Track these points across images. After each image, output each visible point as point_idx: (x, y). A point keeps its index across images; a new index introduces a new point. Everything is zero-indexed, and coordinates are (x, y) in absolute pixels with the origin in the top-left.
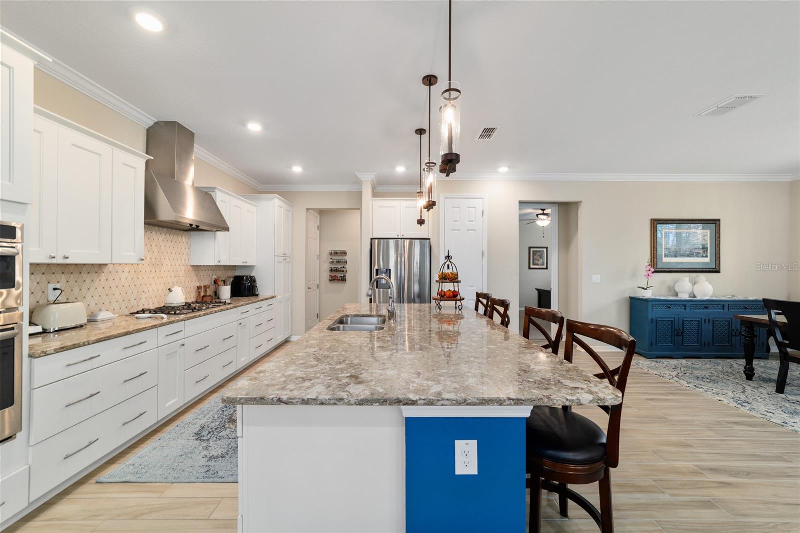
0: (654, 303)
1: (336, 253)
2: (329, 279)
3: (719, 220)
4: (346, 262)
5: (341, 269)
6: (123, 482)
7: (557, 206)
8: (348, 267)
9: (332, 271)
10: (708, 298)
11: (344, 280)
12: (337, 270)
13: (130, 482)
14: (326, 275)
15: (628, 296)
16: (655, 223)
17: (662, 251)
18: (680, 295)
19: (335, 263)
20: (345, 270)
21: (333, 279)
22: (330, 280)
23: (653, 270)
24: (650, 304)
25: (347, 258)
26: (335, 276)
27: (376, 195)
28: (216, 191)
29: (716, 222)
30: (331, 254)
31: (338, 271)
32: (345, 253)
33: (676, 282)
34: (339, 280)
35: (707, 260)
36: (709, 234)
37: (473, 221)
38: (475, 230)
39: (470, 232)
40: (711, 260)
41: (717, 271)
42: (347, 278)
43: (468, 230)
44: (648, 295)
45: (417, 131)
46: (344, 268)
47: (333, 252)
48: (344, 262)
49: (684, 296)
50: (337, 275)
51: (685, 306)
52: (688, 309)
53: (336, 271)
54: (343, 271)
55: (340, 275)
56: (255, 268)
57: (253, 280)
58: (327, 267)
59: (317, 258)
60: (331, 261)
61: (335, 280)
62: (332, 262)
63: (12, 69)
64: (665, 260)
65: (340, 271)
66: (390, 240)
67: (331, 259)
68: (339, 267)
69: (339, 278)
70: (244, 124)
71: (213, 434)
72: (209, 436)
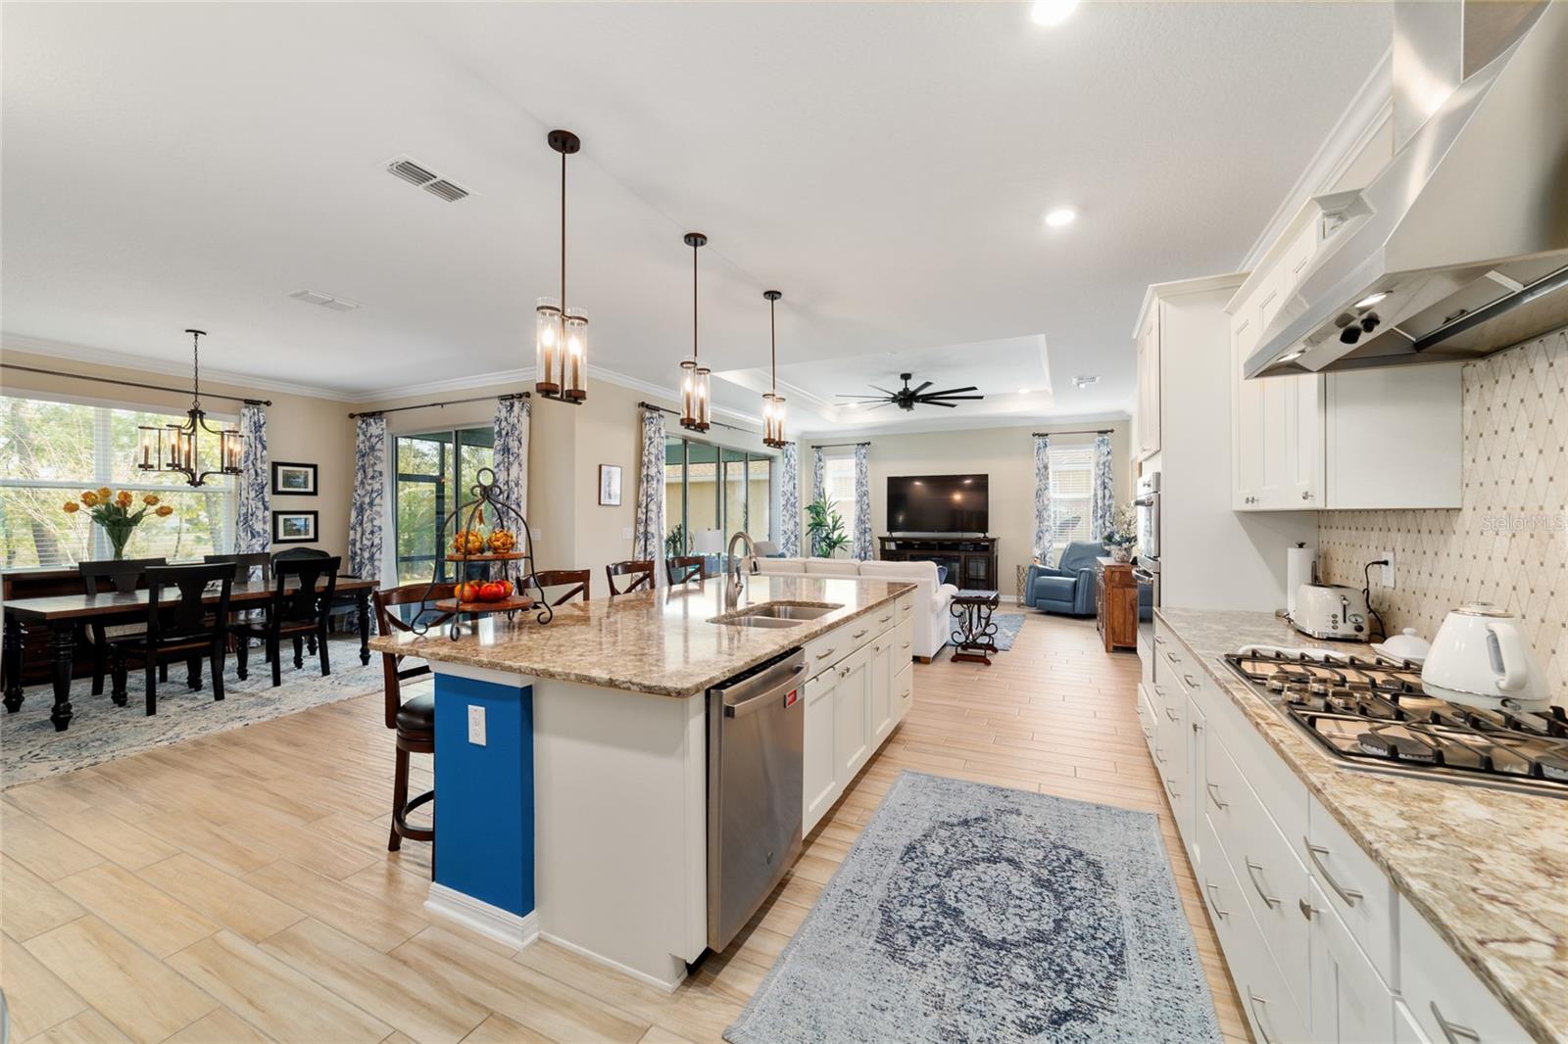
71: (1058, 859)
72: (1064, 854)
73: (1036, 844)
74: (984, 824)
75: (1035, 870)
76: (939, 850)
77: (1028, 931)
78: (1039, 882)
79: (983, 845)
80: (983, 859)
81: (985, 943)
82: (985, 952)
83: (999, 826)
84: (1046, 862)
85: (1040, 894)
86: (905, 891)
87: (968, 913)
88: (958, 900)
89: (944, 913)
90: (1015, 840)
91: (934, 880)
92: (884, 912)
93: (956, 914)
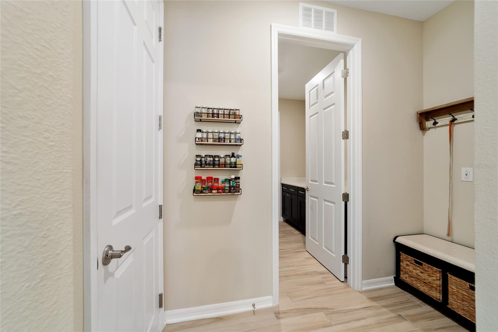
1: (214, 115)
2: (192, 183)
4: (241, 141)
5: (228, 161)
8: (245, 153)
9: (200, 163)
11: (234, 188)
12: (215, 163)
19: (210, 142)
20: (239, 161)
21: (204, 188)
22: (194, 191)
25: (242, 130)
26: (209, 179)
30: (198, 117)
31: (219, 165)
34: (223, 190)
42: (243, 184)
46: (233, 156)
47: (205, 112)
48: (236, 141)
50: (214, 177)
53: (214, 165)
54: (235, 165)
55: (222, 176)
59: (155, 123)
60: (199, 135)
61: (211, 189)
62: (201, 139)
65: (225, 165)
67: (199, 131)
68: (222, 152)
69: (220, 184)
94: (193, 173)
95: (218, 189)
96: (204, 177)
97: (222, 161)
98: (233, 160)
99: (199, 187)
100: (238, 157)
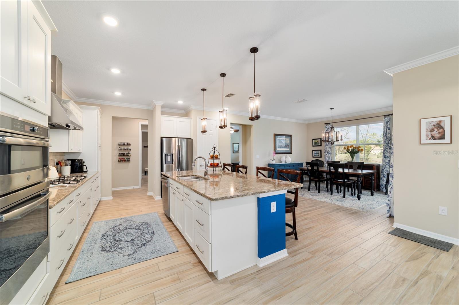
0: (276, 165)
1: (123, 144)
2: (118, 160)
3: (291, 135)
4: (130, 150)
6: (87, 278)
7: (242, 126)
8: (131, 153)
9: (120, 155)
10: (290, 163)
11: (129, 160)
12: (124, 155)
13: (92, 276)
14: (117, 158)
15: (267, 163)
16: (275, 135)
17: (277, 146)
18: (282, 162)
19: (123, 150)
20: (130, 154)
21: (121, 160)
22: (118, 161)
23: (275, 153)
24: (275, 166)
25: (130, 147)
26: (122, 158)
27: (163, 113)
28: (70, 103)
29: (290, 136)
30: (119, 145)
31: (125, 155)
32: (129, 145)
33: (281, 157)
34: (126, 161)
35: (288, 149)
36: (289, 140)
37: (212, 131)
38: (212, 135)
39: (211, 136)
40: (290, 149)
41: (291, 153)
42: (131, 159)
43: (210, 135)
44: (274, 162)
45: (202, 89)
46: (128, 153)
47: (121, 143)
48: (129, 150)
49: (283, 163)
50: (124, 158)
51: (284, 166)
52: (285, 167)
53: (123, 155)
55: (125, 158)
56: (81, 154)
57: (81, 162)
58: (117, 153)
60: (120, 149)
61: (122, 161)
62: (120, 150)
63: (46, 36)
64: (278, 149)
65: (126, 155)
66: (172, 138)
67: (120, 148)
68: (125, 153)
69: (125, 160)
70: (109, 69)
71: (114, 248)
72: (113, 249)
73: (122, 248)
74: (138, 247)
75: (121, 242)
76: (146, 236)
77: (121, 233)
78: (120, 240)
79: (136, 242)
80: (135, 239)
81: (130, 229)
82: (129, 228)
83: (134, 248)
84: (118, 245)
85: (119, 239)
86: (148, 228)
87: (134, 230)
88: (137, 231)
89: (138, 229)
90: (128, 247)
91: (144, 231)
92: (149, 225)
93: (136, 229)
94: (118, 157)
95: (124, 161)
96: (121, 158)
97: (126, 154)
98: (128, 154)
99: (120, 160)
100: (130, 153)
